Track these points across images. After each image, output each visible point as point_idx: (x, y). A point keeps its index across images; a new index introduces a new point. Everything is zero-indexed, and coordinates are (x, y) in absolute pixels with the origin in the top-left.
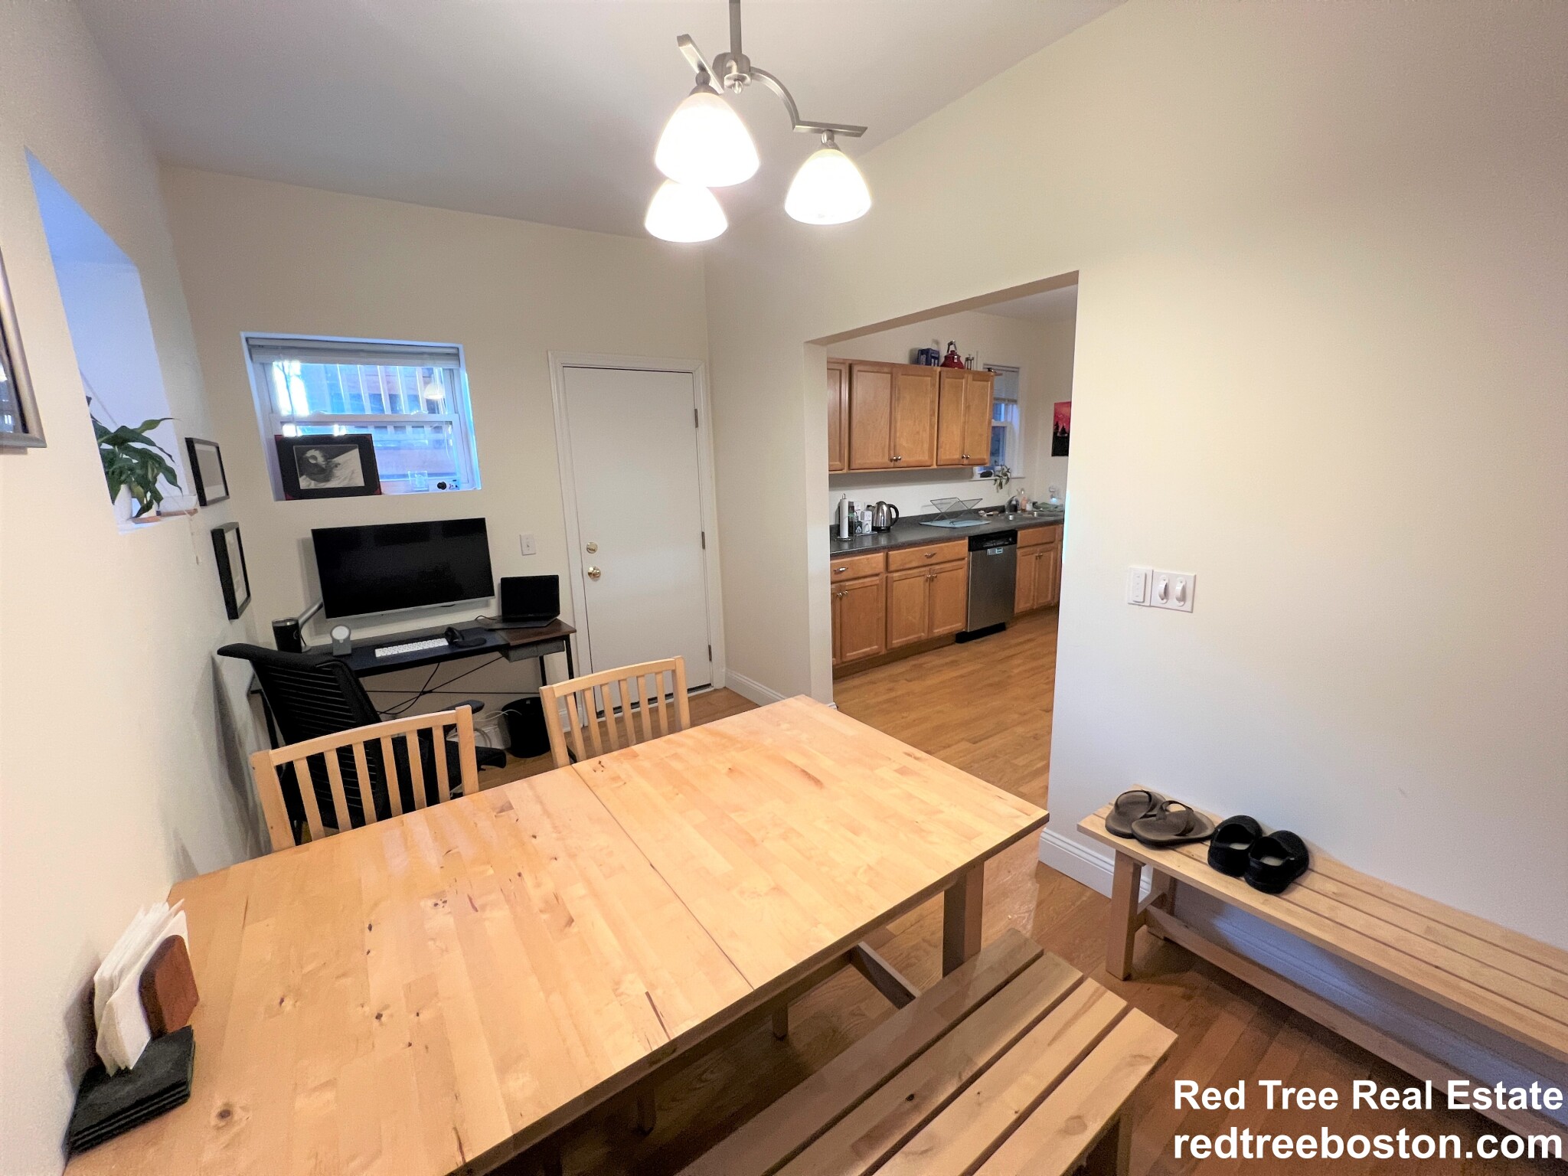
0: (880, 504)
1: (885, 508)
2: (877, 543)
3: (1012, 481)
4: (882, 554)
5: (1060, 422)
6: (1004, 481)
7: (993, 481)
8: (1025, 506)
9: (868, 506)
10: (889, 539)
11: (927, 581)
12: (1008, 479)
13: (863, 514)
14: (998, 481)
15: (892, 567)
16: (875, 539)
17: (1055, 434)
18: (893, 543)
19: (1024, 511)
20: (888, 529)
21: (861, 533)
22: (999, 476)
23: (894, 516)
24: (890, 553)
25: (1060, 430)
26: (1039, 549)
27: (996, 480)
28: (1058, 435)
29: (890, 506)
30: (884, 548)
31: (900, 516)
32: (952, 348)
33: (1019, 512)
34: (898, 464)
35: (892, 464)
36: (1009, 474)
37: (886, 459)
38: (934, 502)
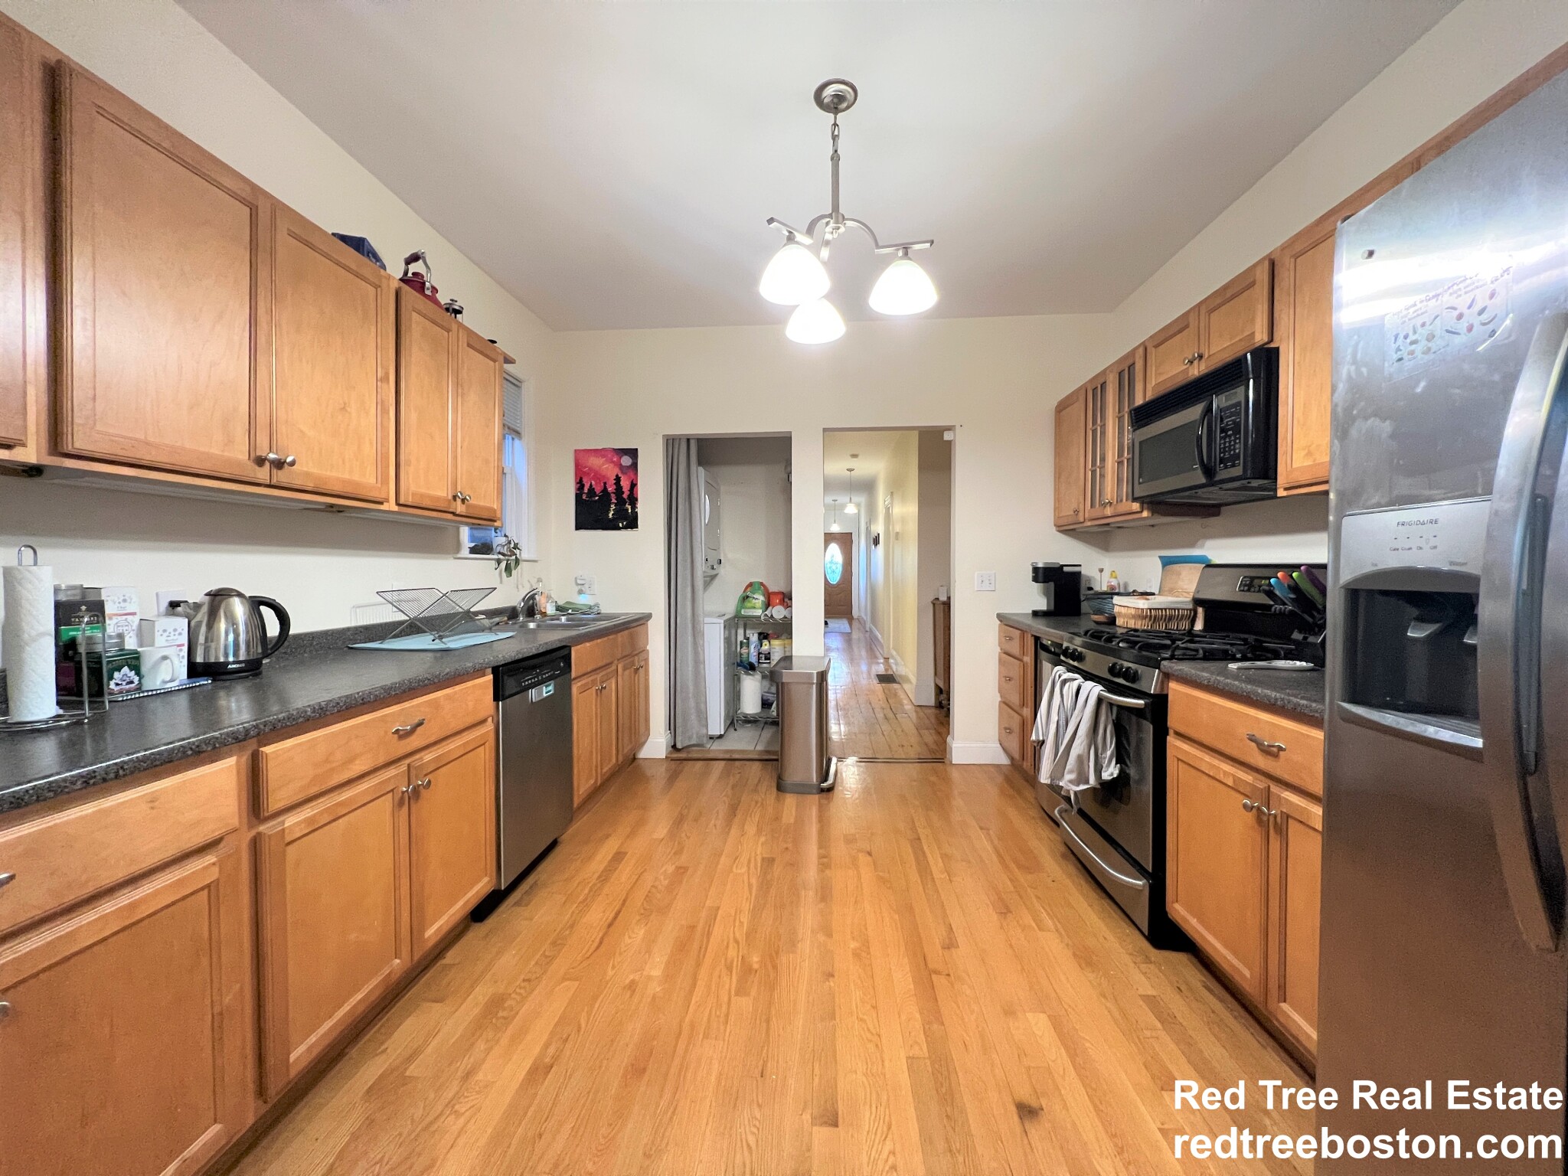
0: (218, 597)
1: (239, 609)
2: (214, 724)
3: (522, 565)
4: (230, 762)
5: (585, 481)
6: (513, 565)
7: (494, 564)
8: (545, 608)
9: (174, 605)
10: (260, 704)
11: (401, 803)
12: (517, 561)
13: (145, 629)
14: (503, 565)
15: (276, 799)
16: (203, 707)
17: (578, 497)
18: (275, 711)
19: (544, 614)
20: (252, 669)
21: (139, 689)
22: (504, 555)
23: (273, 629)
24: (267, 750)
25: (586, 491)
26: (599, 676)
27: (499, 562)
28: (584, 497)
29: (256, 603)
30: (238, 739)
31: (294, 629)
32: (416, 267)
33: (538, 617)
34: (281, 477)
35: (263, 474)
36: (517, 552)
37: (239, 453)
38: (388, 596)
